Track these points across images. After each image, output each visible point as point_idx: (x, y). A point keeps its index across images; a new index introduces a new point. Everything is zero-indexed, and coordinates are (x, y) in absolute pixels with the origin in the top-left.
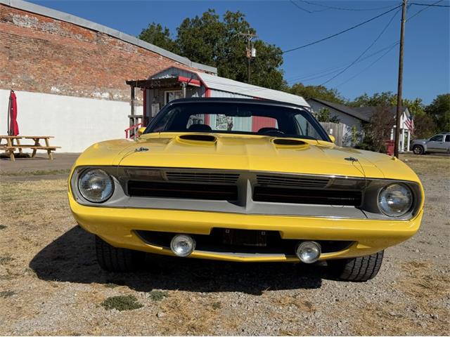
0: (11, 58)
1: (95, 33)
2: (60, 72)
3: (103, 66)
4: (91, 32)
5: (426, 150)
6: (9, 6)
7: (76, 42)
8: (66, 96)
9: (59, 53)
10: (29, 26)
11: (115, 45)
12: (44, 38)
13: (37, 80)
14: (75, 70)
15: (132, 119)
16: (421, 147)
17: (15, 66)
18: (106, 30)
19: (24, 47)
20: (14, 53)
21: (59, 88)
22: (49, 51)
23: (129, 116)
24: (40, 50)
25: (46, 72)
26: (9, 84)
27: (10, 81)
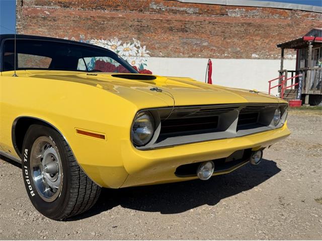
0: (225, 38)
1: (290, 11)
2: (259, 43)
3: (295, 35)
4: (287, 11)
6: (225, 5)
7: (273, 20)
8: (263, 60)
9: (259, 31)
10: (239, 16)
11: (308, 17)
12: (249, 22)
13: (242, 51)
14: (271, 41)
15: (281, 73)
17: (227, 43)
18: (300, 7)
19: (233, 29)
20: (227, 35)
21: (258, 55)
22: (251, 30)
23: (279, 71)
24: (245, 30)
25: (249, 44)
26: (223, 55)
27: (224, 53)
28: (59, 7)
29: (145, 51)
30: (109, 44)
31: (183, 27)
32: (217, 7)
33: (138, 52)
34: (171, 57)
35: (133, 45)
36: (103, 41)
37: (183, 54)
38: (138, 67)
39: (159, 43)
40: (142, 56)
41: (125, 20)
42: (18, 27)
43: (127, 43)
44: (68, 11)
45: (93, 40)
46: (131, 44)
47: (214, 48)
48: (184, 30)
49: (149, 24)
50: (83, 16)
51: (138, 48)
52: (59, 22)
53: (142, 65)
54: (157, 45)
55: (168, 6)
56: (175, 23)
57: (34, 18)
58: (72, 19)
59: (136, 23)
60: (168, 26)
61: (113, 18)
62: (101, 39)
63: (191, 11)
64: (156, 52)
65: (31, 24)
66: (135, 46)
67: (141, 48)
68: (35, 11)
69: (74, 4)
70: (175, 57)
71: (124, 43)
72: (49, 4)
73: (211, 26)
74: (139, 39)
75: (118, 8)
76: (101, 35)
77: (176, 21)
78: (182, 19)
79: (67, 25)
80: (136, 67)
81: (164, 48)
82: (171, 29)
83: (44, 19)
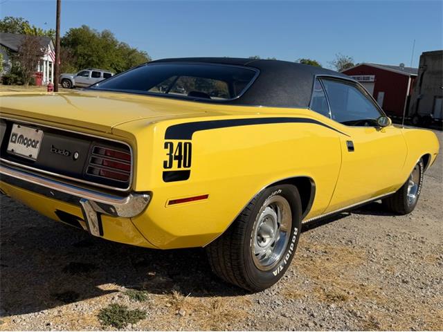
5: (74, 84)
16: (69, 81)
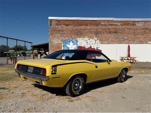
0: (135, 35)
6: (135, 21)
10: (141, 25)
12: (146, 28)
13: (143, 40)
17: (136, 37)
19: (139, 31)
22: (147, 31)
24: (144, 31)
25: (146, 37)
26: (134, 42)
27: (135, 42)
28: (65, 26)
29: (99, 42)
30: (84, 39)
31: (116, 31)
32: (131, 22)
33: (96, 42)
34: (110, 44)
35: (94, 39)
36: (81, 38)
37: (116, 42)
38: (96, 48)
39: (105, 38)
40: (97, 44)
41: (90, 29)
42: (49, 34)
43: (91, 39)
44: (68, 28)
45: (77, 38)
46: (93, 39)
47: (130, 39)
48: (116, 32)
49: (100, 30)
50: (74, 29)
51: (96, 40)
52: (64, 32)
53: (97, 47)
54: (104, 39)
55: (109, 23)
56: (112, 30)
57: (55, 30)
58: (69, 30)
59: (95, 31)
60: (109, 31)
61: (86, 29)
62: (80, 38)
63: (119, 24)
64: (104, 42)
65: (54, 33)
66: (95, 40)
67: (97, 40)
68: (55, 28)
69: (70, 24)
70: (112, 44)
71: (90, 39)
72: (61, 25)
73: (128, 30)
74: (96, 37)
75: (88, 25)
76: (81, 36)
77: (112, 29)
78: (115, 28)
79: (68, 33)
80: (95, 48)
81: (107, 40)
82: (110, 32)
83: (59, 31)
